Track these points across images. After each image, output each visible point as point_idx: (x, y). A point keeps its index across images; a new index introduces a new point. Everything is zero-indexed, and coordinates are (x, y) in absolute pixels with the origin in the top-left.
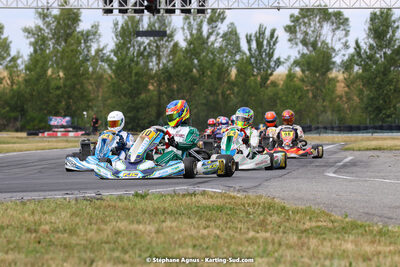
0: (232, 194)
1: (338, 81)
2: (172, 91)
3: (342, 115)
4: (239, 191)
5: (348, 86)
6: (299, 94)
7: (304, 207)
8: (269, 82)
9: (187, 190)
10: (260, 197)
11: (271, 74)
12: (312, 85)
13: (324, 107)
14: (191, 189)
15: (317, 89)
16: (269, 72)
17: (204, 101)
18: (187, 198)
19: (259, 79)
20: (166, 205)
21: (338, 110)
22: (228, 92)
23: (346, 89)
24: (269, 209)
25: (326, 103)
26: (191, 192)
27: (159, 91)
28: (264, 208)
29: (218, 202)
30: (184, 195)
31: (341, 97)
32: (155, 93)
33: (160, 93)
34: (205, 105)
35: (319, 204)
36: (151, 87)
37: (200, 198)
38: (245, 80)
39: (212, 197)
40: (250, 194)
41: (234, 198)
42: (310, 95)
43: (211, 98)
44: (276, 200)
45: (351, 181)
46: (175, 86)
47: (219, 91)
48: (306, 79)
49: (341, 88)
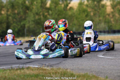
0: (44, 68)
1: (107, 6)
2: (15, 14)
3: (110, 24)
4: (48, 66)
5: (113, 8)
6: (86, 13)
7: (83, 74)
8: (68, 8)
9: (18, 67)
10: (60, 69)
11: (69, 3)
12: (93, 8)
13: (100, 20)
14: (21, 66)
15: (95, 10)
16: (69, 2)
17: (33, 19)
18: (19, 71)
19: (63, 6)
20: (6, 75)
21: (108, 22)
22: (46, 14)
23: (112, 10)
24: (64, 75)
25: (101, 18)
26: (21, 67)
27: (7, 15)
28: (61, 74)
29: (36, 72)
30: (17, 70)
31: (109, 15)
32: (5, 15)
33: (8, 16)
34: (34, 21)
35: (92, 72)
36: (3, 12)
37: (26, 70)
38: (55, 7)
39: (32, 70)
40: (54, 68)
41: (45, 70)
42: (92, 14)
43: (37, 17)
44: (68, 70)
45: (111, 59)
46: (16, 11)
47: (41, 13)
48: (89, 6)
49: (109, 9)
